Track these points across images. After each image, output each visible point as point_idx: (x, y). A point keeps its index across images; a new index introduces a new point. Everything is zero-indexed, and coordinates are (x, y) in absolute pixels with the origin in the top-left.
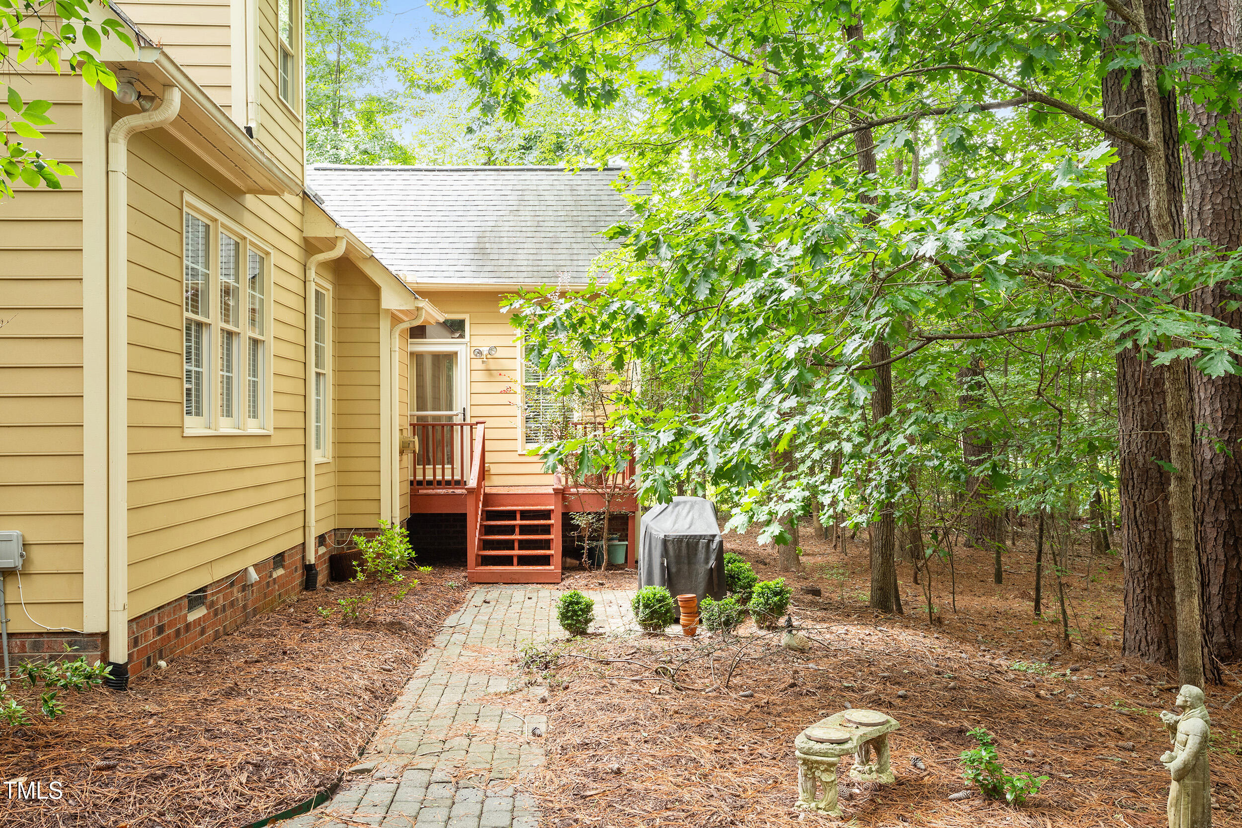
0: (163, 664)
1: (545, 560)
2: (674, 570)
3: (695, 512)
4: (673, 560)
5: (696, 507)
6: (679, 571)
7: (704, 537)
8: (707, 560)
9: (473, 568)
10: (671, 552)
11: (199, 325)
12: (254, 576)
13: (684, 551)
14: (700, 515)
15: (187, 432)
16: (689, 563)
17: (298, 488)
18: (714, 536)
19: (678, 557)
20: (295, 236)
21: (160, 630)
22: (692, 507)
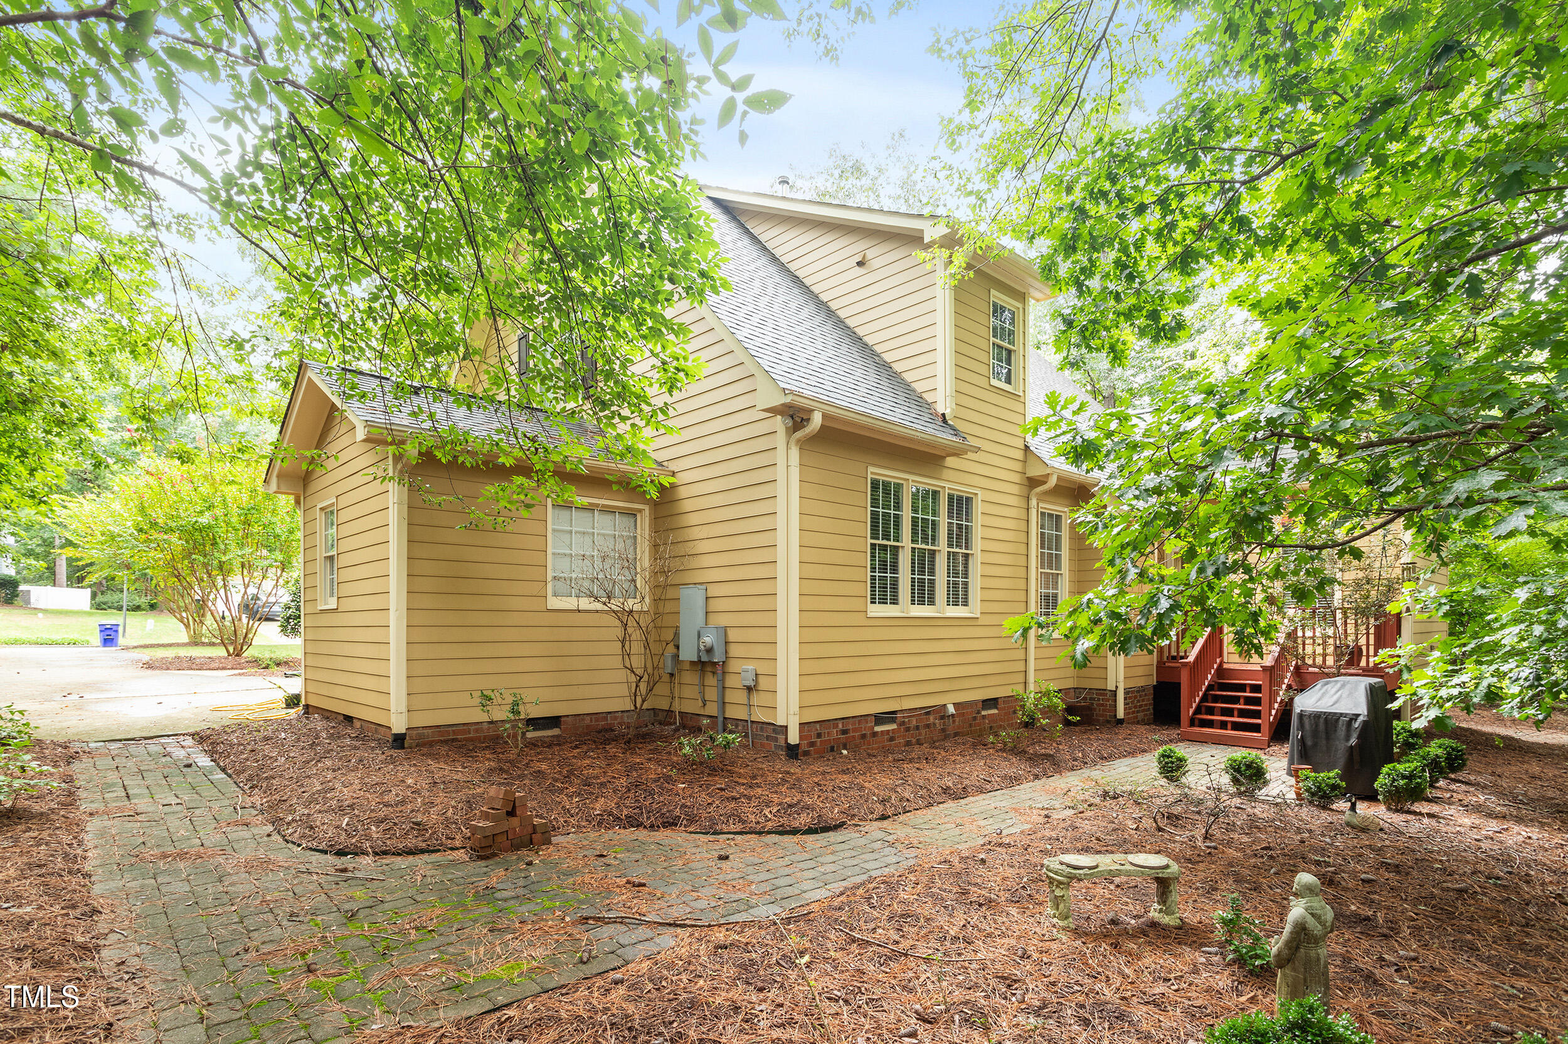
0: (845, 752)
1: (1256, 728)
2: (1309, 743)
3: (1345, 692)
4: (1308, 734)
5: (1348, 687)
6: (1315, 745)
7: (1346, 715)
8: (1348, 738)
9: (1185, 728)
10: (1307, 726)
11: (897, 547)
12: (951, 709)
13: (1322, 726)
14: (1350, 694)
15: (870, 615)
16: (1328, 738)
17: (1020, 654)
18: (1358, 715)
19: (1315, 733)
20: (1016, 478)
21: (844, 732)
22: (1343, 686)
